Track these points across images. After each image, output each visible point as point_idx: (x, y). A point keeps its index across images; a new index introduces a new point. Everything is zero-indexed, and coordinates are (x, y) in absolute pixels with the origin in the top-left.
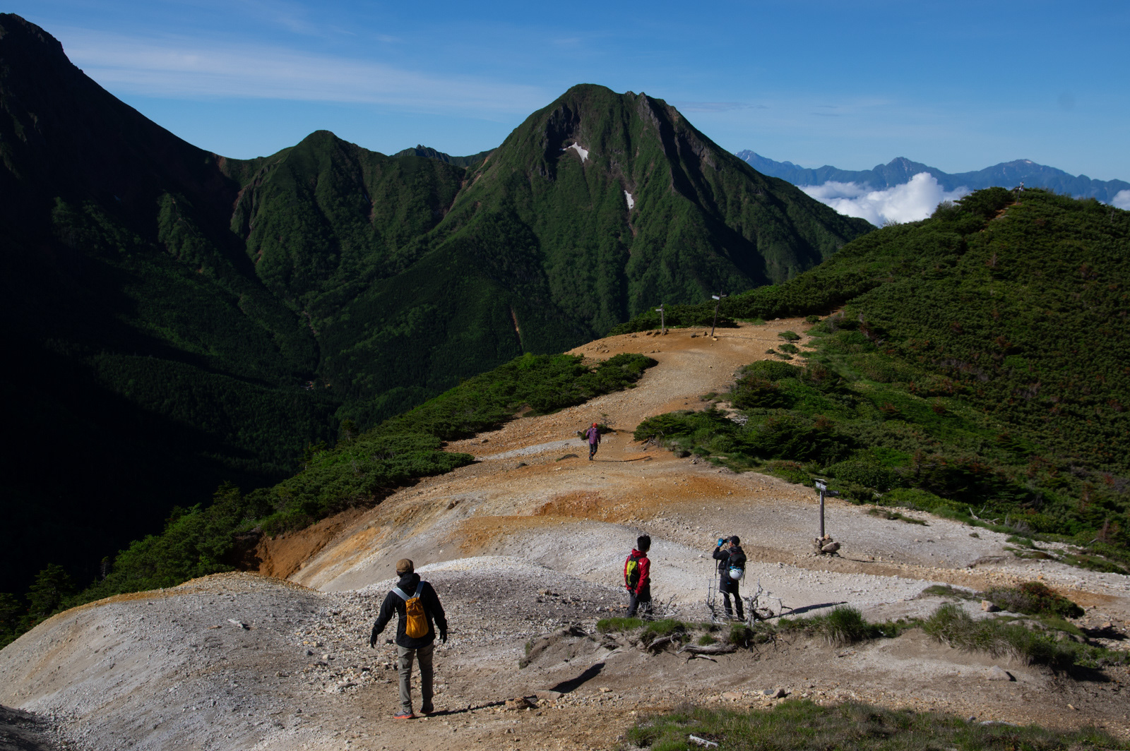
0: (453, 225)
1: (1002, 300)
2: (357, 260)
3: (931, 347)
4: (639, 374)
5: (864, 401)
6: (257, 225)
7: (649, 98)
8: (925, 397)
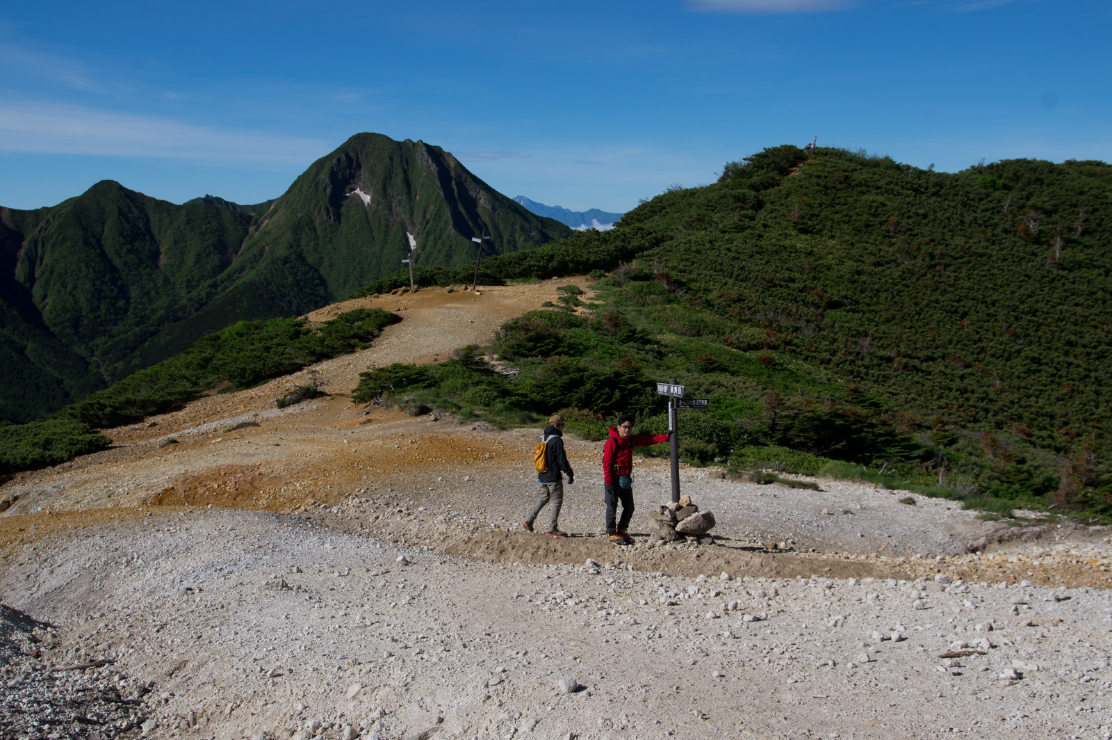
0: (242, 269)
1: (811, 253)
2: (147, 305)
3: (740, 299)
4: (376, 332)
5: (673, 352)
6: (43, 273)
7: (426, 145)
8: (745, 351)
